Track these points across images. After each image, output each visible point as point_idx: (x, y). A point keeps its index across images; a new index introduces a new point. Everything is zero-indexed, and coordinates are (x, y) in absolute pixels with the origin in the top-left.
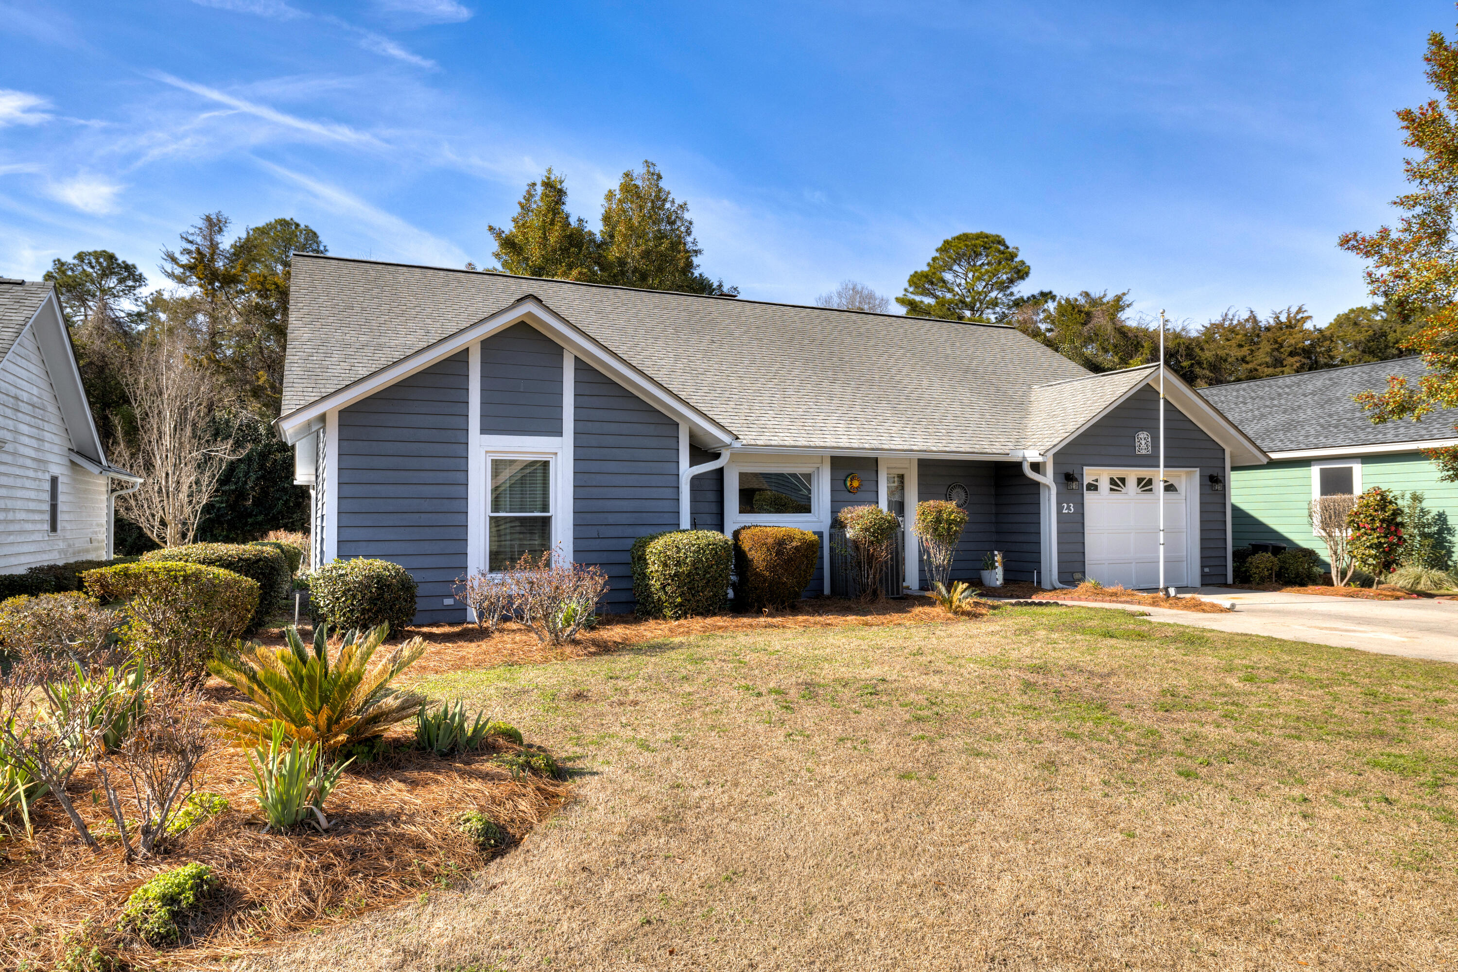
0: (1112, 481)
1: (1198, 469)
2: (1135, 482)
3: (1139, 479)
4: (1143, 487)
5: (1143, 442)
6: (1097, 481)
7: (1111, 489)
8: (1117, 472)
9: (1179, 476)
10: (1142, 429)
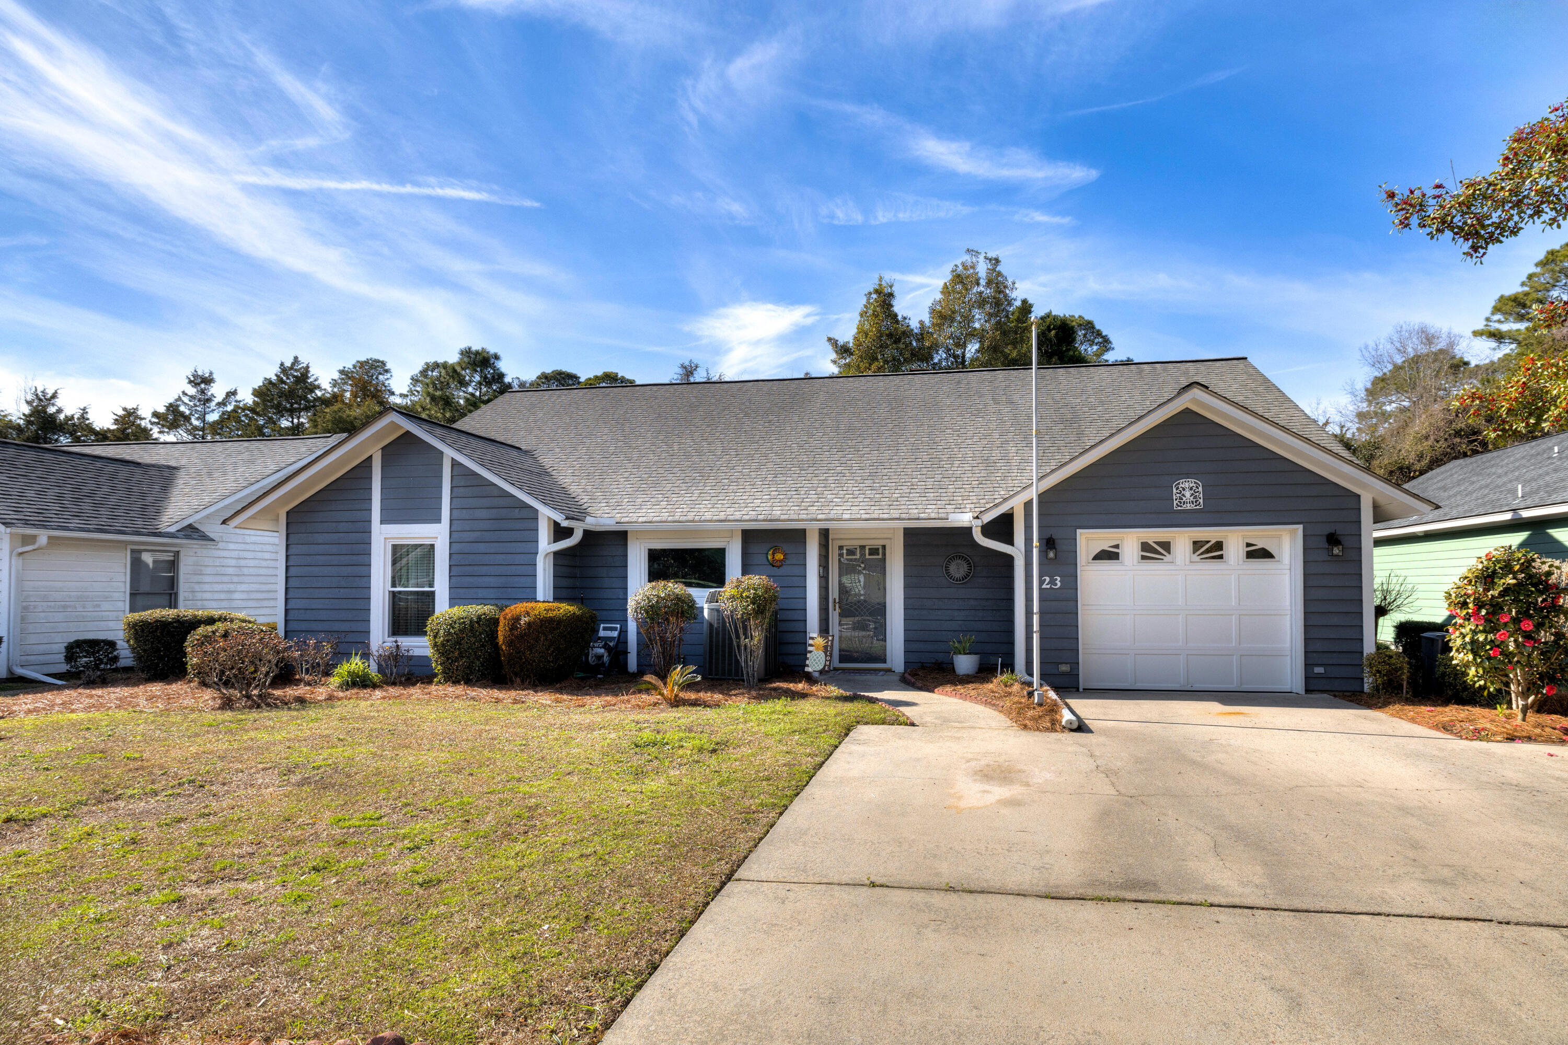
0: (1145, 547)
1: (1300, 527)
2: (1189, 547)
3: (1195, 543)
4: (1202, 554)
5: (1188, 494)
6: (1117, 546)
7: (1143, 558)
8: (1153, 535)
9: (1279, 537)
10: (1188, 475)
